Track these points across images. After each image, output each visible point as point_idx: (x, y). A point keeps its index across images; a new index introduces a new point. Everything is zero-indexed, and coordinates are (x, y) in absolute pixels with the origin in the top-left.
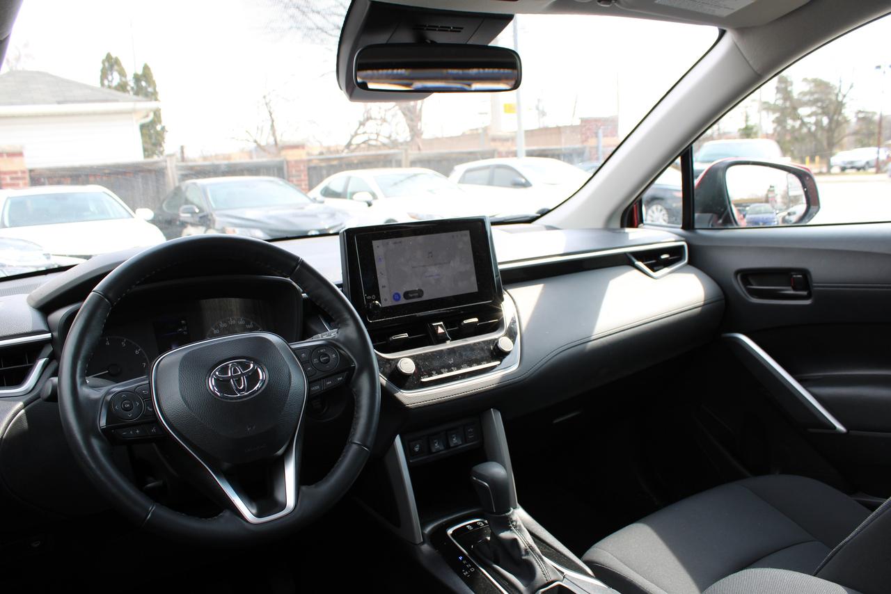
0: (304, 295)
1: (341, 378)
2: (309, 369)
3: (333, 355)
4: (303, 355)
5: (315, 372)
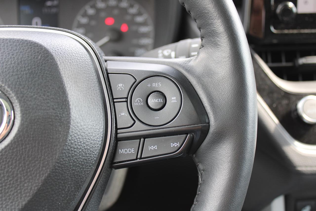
1: (176, 145)
2: (122, 114)
3: (173, 98)
4: (120, 85)
5: (133, 122)
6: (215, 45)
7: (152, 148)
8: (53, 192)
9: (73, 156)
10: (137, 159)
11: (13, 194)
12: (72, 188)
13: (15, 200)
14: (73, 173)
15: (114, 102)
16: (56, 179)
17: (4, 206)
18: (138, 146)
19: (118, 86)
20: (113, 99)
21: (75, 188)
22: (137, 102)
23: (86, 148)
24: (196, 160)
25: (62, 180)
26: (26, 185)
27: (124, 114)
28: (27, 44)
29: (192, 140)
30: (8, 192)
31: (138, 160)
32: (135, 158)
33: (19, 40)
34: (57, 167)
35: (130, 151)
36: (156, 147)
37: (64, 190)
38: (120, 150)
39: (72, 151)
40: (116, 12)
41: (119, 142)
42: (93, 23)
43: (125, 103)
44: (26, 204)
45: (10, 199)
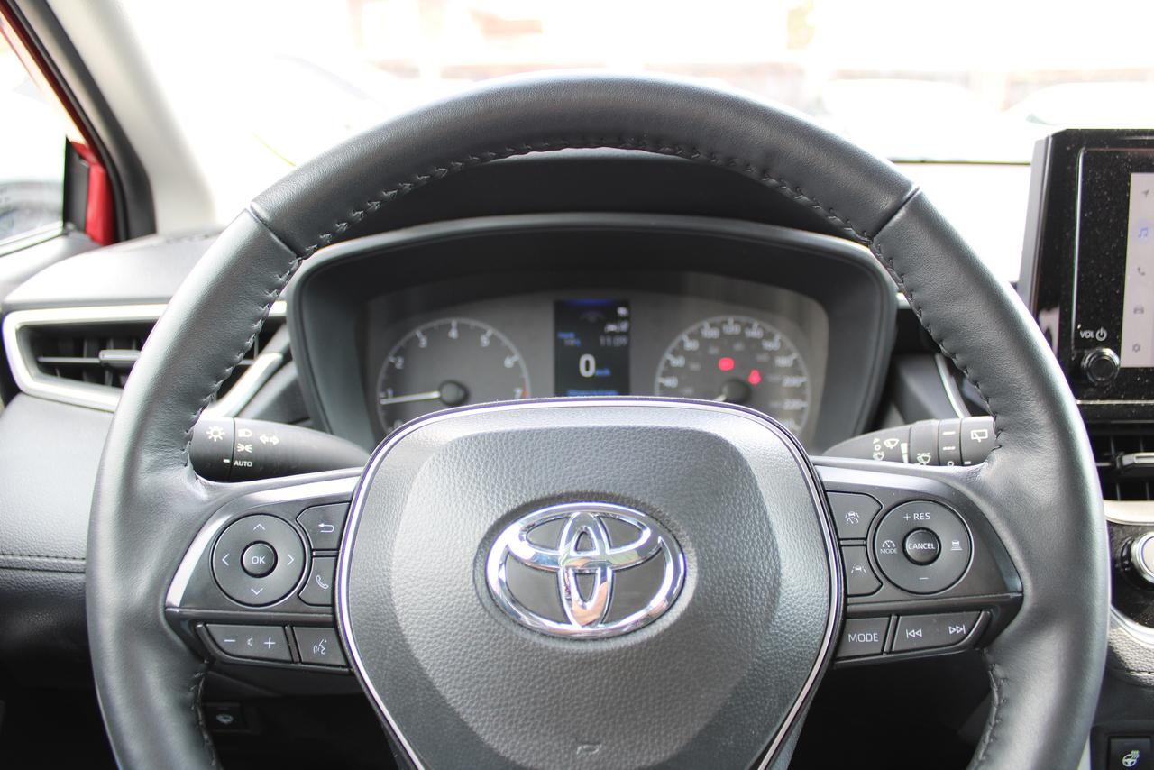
0: (901, 298)
1: (959, 630)
2: (857, 569)
3: (954, 543)
4: (850, 515)
5: (878, 584)
6: (1032, 446)
7: (913, 633)
8: (746, 712)
9: (782, 647)
10: (881, 654)
11: (680, 712)
12: (775, 704)
13: (683, 723)
14: (781, 677)
15: (840, 546)
16: (752, 687)
17: (662, 733)
18: (885, 628)
19: (848, 517)
20: (839, 540)
21: (779, 705)
22: (887, 547)
23: (802, 631)
24: (990, 658)
25: (763, 689)
26: (702, 696)
27: (860, 569)
28: (702, 438)
29: (988, 621)
30: (670, 708)
31: (884, 656)
32: (879, 651)
33: (687, 431)
34: (756, 667)
35: (869, 638)
36: (920, 633)
37: (762, 707)
38: (850, 636)
39: (782, 636)
40: (739, 347)
41: (848, 620)
42: (695, 367)
43: (863, 548)
44: (700, 732)
45: (672, 721)
